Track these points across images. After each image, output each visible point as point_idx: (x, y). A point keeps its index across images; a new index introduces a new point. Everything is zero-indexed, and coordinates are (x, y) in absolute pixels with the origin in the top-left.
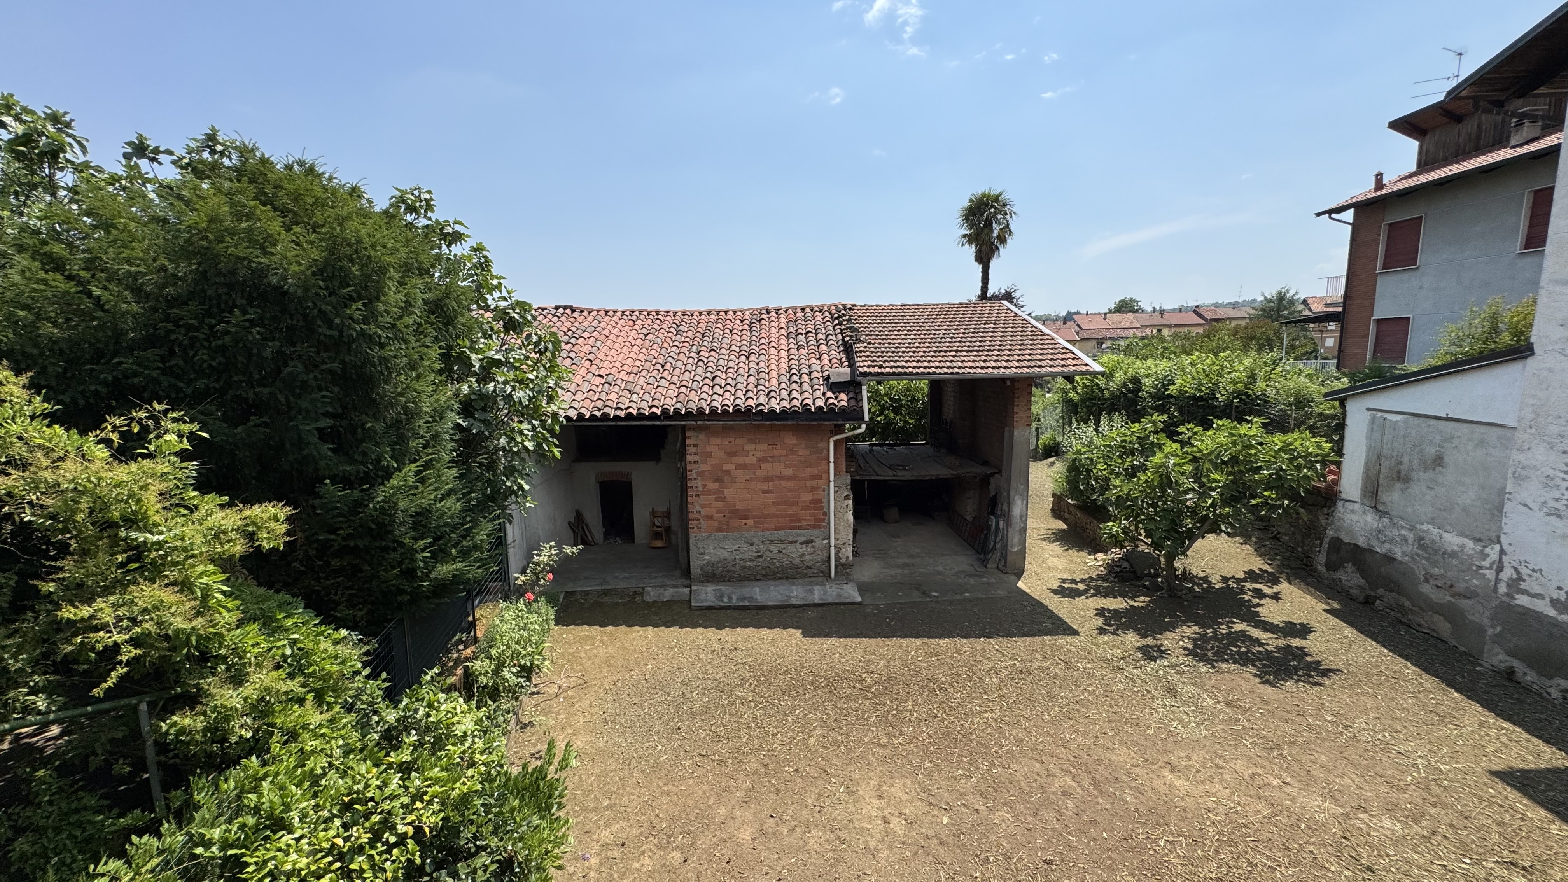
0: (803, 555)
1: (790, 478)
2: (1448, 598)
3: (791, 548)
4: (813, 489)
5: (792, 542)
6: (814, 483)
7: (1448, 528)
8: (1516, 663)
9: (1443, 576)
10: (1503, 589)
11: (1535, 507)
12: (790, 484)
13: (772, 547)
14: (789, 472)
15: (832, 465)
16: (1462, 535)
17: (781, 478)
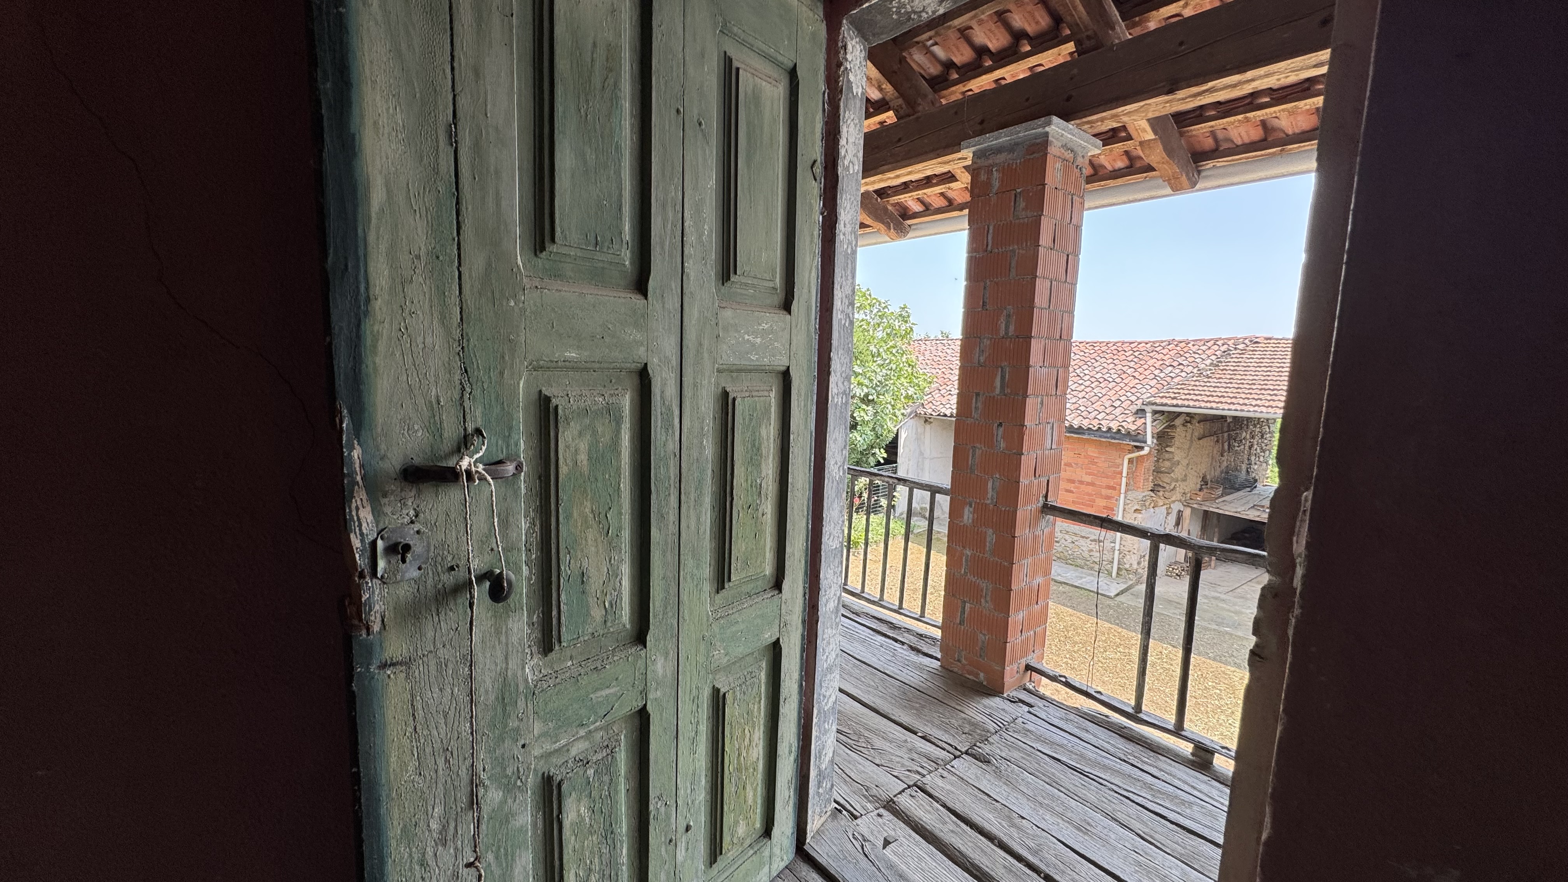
0: (1092, 551)
1: (1088, 484)
3: (1082, 542)
4: (1108, 498)
5: (1083, 537)
6: (1109, 492)
12: (1090, 489)
13: (1067, 537)
14: (1088, 479)
15: (1124, 480)
17: (1081, 482)
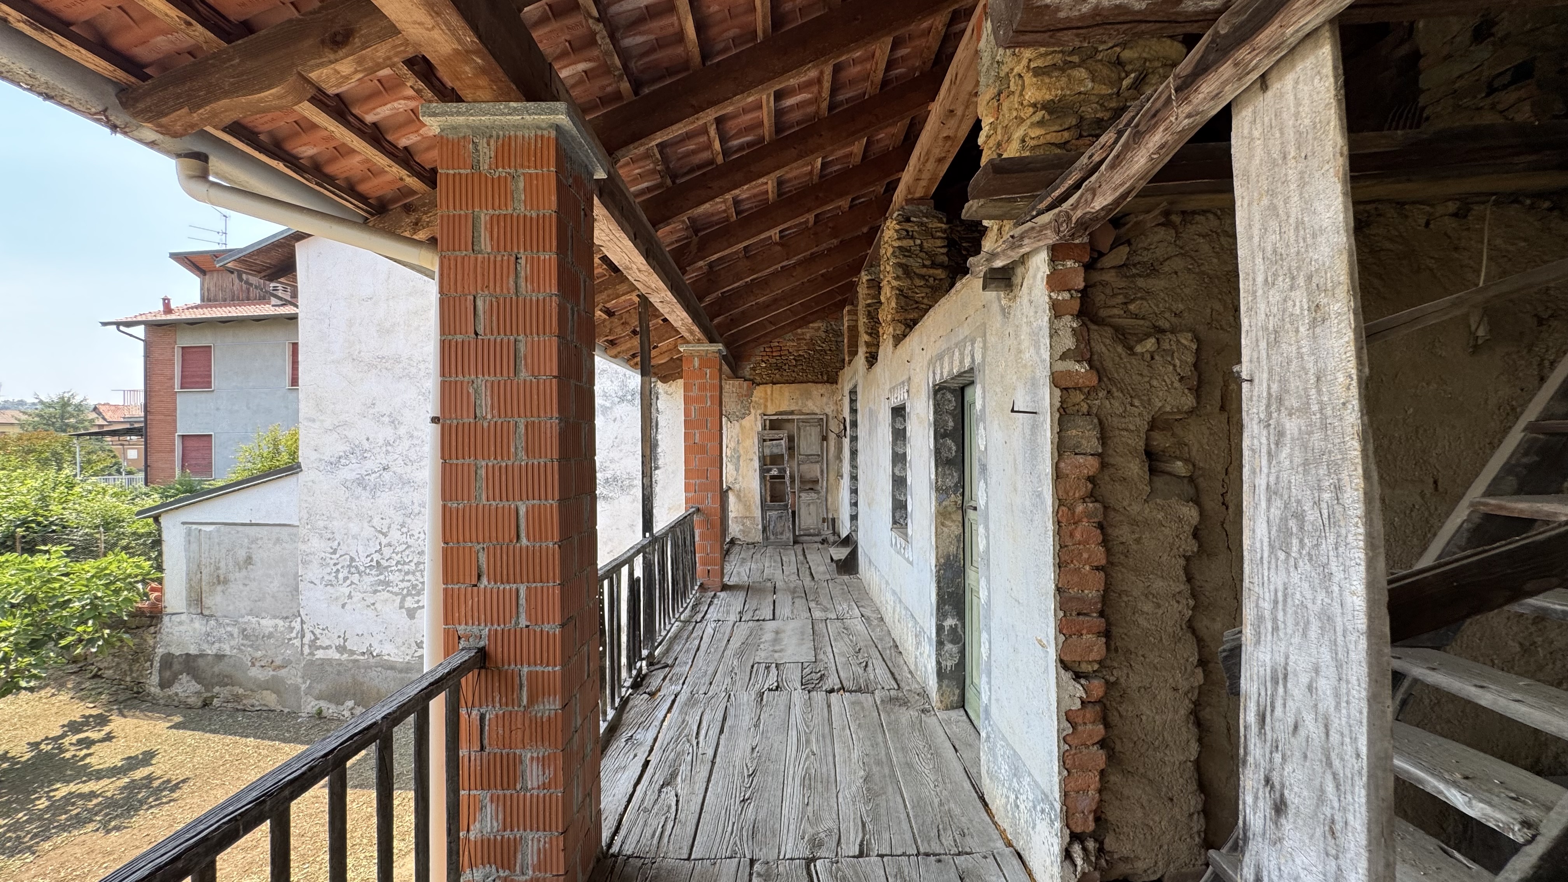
2: (272, 673)
7: (263, 614)
8: (323, 704)
9: (265, 656)
10: (306, 650)
11: (317, 582)
16: (275, 617)
